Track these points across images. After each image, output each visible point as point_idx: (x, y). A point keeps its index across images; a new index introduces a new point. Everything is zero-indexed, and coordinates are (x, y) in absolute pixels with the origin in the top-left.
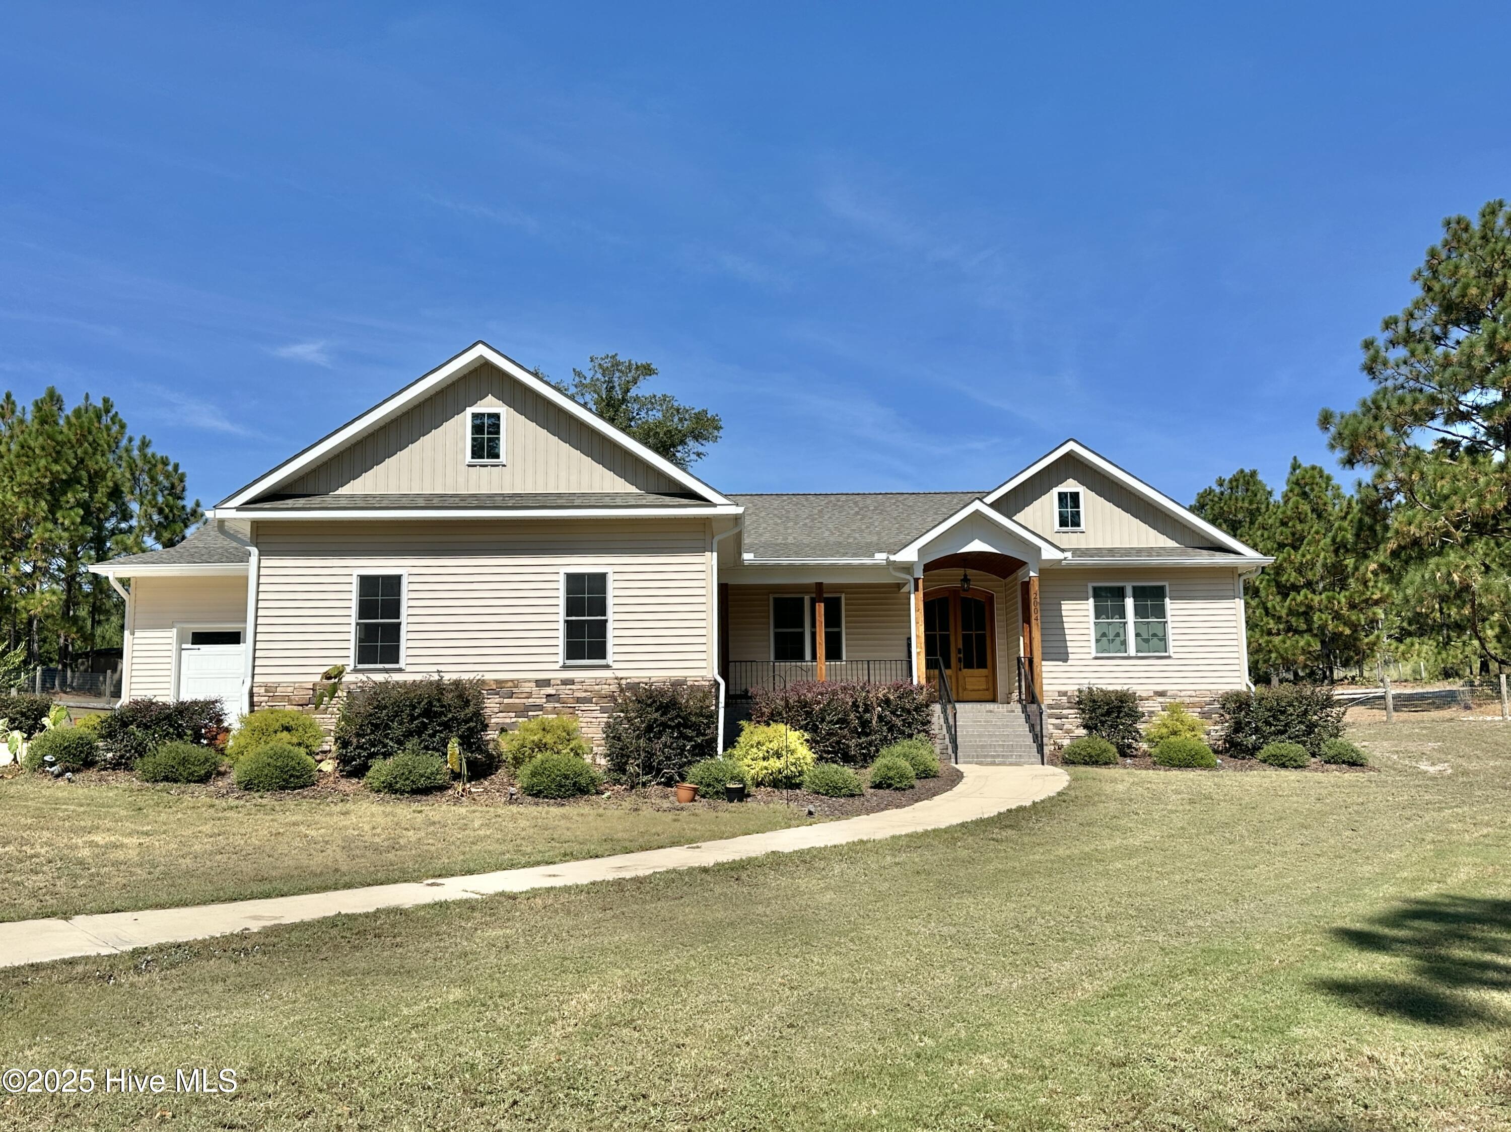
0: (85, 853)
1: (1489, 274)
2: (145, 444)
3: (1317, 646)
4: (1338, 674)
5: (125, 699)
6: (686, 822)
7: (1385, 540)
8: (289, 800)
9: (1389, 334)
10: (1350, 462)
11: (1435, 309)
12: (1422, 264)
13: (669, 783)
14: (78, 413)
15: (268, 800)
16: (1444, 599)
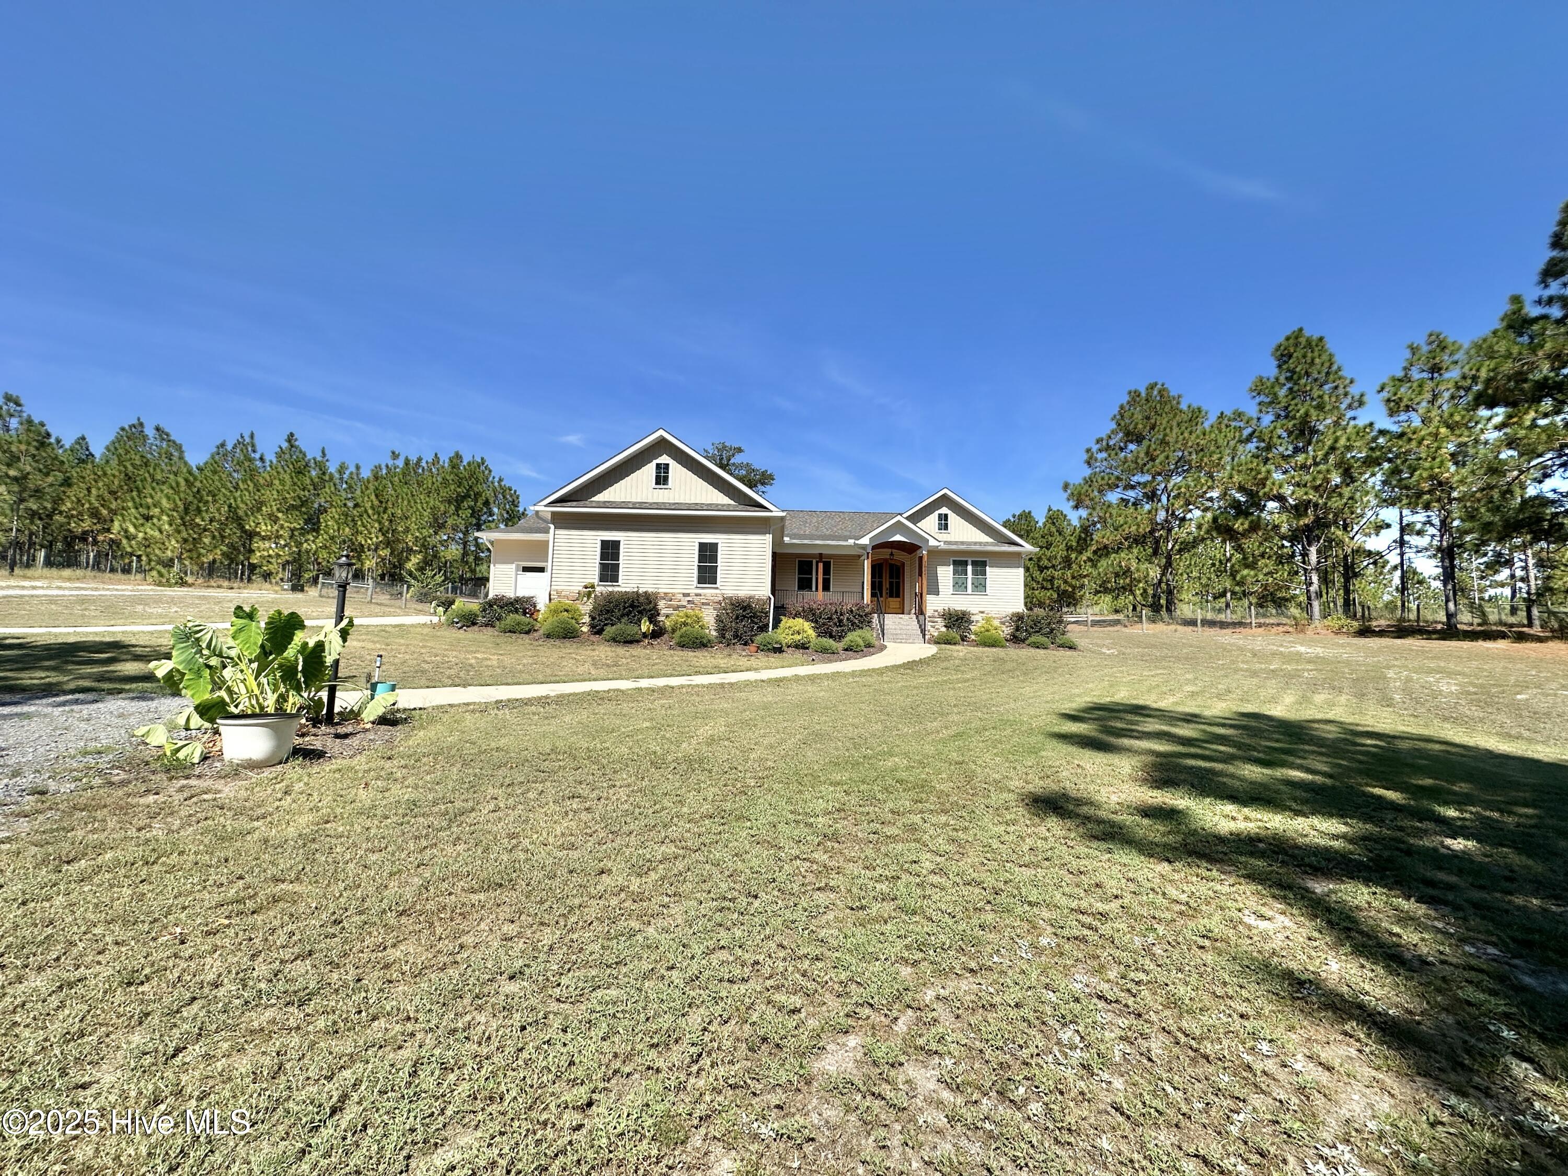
0: (473, 661)
1: (1148, 418)
2: (500, 480)
3: (1055, 596)
4: (1065, 609)
5: (491, 596)
6: (753, 662)
7: (1091, 545)
8: (567, 643)
9: (1098, 446)
10: (1076, 507)
11: (1121, 435)
12: (1116, 412)
13: (745, 644)
14: (469, 464)
15: (558, 642)
16: (1117, 575)
